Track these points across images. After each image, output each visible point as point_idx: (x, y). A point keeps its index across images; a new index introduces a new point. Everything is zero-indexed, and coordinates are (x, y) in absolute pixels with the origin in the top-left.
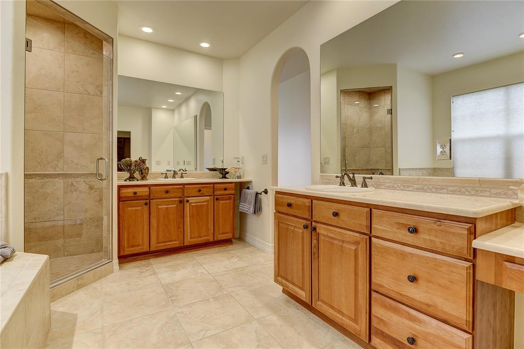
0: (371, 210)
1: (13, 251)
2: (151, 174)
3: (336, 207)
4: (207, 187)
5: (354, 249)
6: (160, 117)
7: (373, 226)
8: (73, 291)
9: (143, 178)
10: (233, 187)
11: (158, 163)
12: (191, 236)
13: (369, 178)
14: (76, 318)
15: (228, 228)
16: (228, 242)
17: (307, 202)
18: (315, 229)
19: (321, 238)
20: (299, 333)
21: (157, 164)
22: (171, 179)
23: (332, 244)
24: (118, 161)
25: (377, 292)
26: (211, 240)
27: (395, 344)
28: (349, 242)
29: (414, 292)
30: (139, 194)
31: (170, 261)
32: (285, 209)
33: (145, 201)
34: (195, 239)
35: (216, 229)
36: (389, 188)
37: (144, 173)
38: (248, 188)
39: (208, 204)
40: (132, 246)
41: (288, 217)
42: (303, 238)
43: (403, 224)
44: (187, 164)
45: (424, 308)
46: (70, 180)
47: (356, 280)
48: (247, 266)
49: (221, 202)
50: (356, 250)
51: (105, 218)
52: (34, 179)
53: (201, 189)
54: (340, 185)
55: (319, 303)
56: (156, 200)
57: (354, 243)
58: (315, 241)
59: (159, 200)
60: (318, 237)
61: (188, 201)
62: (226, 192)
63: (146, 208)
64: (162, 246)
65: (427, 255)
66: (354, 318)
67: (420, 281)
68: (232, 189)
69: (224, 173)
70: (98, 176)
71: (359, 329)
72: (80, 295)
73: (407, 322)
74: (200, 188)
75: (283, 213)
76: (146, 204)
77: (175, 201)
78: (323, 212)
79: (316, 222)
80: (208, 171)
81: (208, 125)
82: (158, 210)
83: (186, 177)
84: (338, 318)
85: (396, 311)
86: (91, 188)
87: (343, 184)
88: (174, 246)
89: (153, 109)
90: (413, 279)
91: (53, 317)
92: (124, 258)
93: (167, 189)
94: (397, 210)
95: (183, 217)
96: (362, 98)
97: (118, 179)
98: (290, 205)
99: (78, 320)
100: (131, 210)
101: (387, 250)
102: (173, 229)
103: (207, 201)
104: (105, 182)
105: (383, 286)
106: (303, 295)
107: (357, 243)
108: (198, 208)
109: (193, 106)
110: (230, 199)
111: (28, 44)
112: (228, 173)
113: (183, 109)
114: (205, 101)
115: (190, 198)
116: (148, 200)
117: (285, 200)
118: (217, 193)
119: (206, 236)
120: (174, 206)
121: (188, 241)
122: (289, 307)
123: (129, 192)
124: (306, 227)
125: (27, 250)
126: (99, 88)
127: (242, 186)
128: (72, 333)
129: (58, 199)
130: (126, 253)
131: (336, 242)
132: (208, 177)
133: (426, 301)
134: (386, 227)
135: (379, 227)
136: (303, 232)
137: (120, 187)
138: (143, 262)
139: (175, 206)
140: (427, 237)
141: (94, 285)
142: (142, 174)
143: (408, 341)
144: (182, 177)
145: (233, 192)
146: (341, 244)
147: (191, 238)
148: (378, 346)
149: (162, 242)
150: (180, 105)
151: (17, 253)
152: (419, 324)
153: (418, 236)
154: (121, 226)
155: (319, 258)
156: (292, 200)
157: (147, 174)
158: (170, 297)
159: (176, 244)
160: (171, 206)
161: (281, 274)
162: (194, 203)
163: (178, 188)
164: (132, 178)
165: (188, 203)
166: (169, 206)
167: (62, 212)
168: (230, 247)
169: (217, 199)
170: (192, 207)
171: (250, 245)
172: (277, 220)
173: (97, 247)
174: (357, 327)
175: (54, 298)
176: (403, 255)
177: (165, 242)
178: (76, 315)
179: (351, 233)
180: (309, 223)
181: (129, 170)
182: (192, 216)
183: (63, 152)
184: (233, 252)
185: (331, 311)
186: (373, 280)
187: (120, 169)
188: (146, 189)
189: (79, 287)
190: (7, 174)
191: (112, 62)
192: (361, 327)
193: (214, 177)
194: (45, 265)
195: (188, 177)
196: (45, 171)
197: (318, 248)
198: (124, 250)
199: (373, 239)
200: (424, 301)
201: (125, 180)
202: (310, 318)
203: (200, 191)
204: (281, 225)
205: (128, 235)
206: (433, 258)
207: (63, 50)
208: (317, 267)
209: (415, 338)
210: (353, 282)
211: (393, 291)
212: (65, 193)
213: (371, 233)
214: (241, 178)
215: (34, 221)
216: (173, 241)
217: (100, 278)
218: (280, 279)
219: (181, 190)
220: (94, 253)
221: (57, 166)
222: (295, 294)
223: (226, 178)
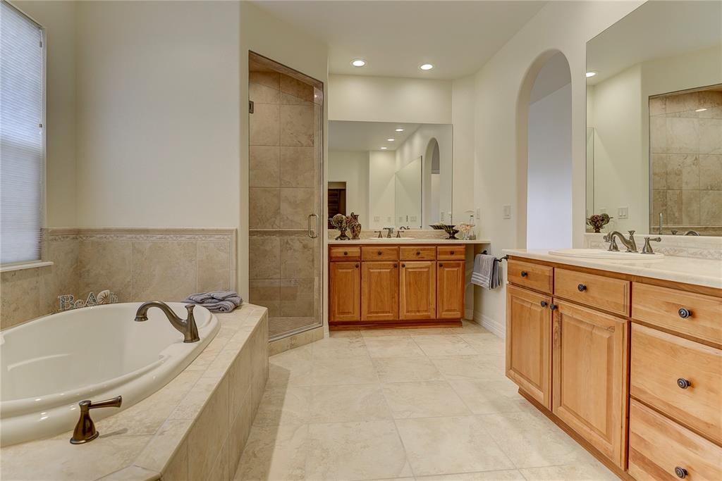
0: (631, 283)
1: (241, 301)
2: (363, 232)
3: (584, 279)
4: (428, 249)
5: (608, 337)
6: (380, 163)
7: (633, 305)
8: (287, 350)
9: (355, 237)
10: (462, 250)
11: (377, 220)
12: (407, 309)
13: (655, 240)
14: (289, 374)
15: (456, 304)
16: (454, 322)
17: (547, 270)
18: (556, 307)
19: (565, 320)
20: (529, 442)
21: (375, 221)
22: (386, 239)
23: (579, 329)
24: (329, 218)
25: (639, 401)
26: (433, 317)
27: (660, 476)
28: (600, 329)
29: (688, 403)
30: (349, 255)
31: (382, 336)
32: (520, 280)
33: (356, 263)
34: (413, 314)
35: (439, 304)
36: (694, 255)
37: (356, 232)
38: (485, 253)
39: (428, 271)
40: (343, 313)
41: (523, 290)
42: (541, 319)
43: (674, 304)
44: (412, 221)
45: (702, 428)
46: (286, 238)
47: (609, 381)
48: (477, 355)
49: (446, 269)
50: (610, 339)
51: (316, 279)
52: (255, 237)
53: (421, 252)
54: (610, 250)
55: (561, 408)
56: (368, 263)
57: (607, 330)
58: (556, 325)
59: (371, 263)
60: (561, 319)
61: (403, 266)
62: (453, 257)
63: (357, 270)
64: (374, 317)
65: (708, 351)
66: (605, 433)
67: (698, 390)
68: (461, 253)
69: (451, 232)
70: (309, 233)
71: (612, 449)
72: (293, 354)
73: (677, 445)
74: (420, 250)
75: (518, 285)
76: (357, 266)
77: (389, 265)
78: (567, 284)
79: (559, 298)
80: (432, 229)
81: (436, 168)
82: (370, 274)
83: (403, 237)
84: (585, 431)
85: (663, 429)
86: (305, 247)
87: (616, 248)
88: (387, 319)
89: (370, 153)
90: (687, 384)
91: (271, 369)
92: (335, 326)
93: (380, 250)
94: (667, 284)
95: (398, 285)
96: (705, 102)
97: (329, 237)
98: (525, 274)
99: (291, 376)
100: (342, 272)
101: (651, 342)
102: (386, 299)
103: (428, 267)
104: (316, 240)
105: (645, 393)
106: (541, 396)
107: (611, 329)
108: (417, 274)
109: (418, 145)
110: (458, 265)
111: (251, 105)
112: (457, 232)
113: (406, 149)
114: (431, 137)
115: (407, 262)
116: (359, 261)
117: (520, 268)
118: (440, 257)
119: (426, 311)
120: (387, 270)
121: (404, 315)
122: (524, 411)
123: (339, 252)
124: (545, 304)
125: (252, 301)
126: (311, 137)
127: (478, 249)
128: (285, 386)
129: (275, 257)
130: (336, 320)
131: (582, 327)
132: (431, 237)
133: (706, 419)
134: (650, 308)
135: (641, 309)
136: (541, 312)
137: (331, 246)
138: (353, 333)
139: (389, 270)
140: (708, 324)
141: (306, 347)
142: (354, 232)
143: (676, 472)
144: (398, 236)
145: (463, 257)
146: (590, 329)
147: (408, 312)
148: (636, 476)
149: (374, 313)
150: (401, 146)
151: (244, 303)
152: (695, 451)
153: (695, 322)
154: (332, 288)
155: (561, 348)
156: (528, 267)
157: (359, 232)
158: (378, 372)
159: (389, 316)
160: (384, 270)
161: (514, 367)
162: (411, 268)
163: (392, 250)
164: (343, 236)
165: (404, 268)
166: (382, 270)
167: (278, 271)
168: (459, 330)
169: (441, 266)
170: (408, 274)
171: (486, 331)
172: (510, 295)
173: (309, 312)
174: (610, 447)
175: (272, 352)
176: (673, 350)
177: (377, 313)
178: (289, 371)
179: (604, 315)
180: (550, 299)
181: (340, 228)
182: (409, 284)
183: (279, 208)
184: (462, 336)
185: (576, 421)
186: (632, 382)
187: (331, 227)
188: (357, 250)
189: (293, 347)
190: (237, 230)
191: (322, 108)
192: (615, 448)
193: (438, 237)
194: (265, 316)
195: (405, 237)
196: (265, 227)
197: (561, 334)
198: (334, 316)
199: (634, 326)
200: (701, 418)
201: (337, 239)
202: (550, 430)
203: (418, 254)
204: (514, 300)
205: (339, 301)
206: (717, 356)
207: (278, 102)
208: (558, 360)
209: (688, 470)
210: (604, 383)
211: (658, 399)
212: (281, 251)
213: (630, 316)
214: (475, 239)
215: (255, 278)
216: (386, 312)
217: (312, 342)
218: (512, 372)
219: (395, 252)
220: (307, 316)
221: (274, 223)
222: (531, 395)
223: (454, 238)
